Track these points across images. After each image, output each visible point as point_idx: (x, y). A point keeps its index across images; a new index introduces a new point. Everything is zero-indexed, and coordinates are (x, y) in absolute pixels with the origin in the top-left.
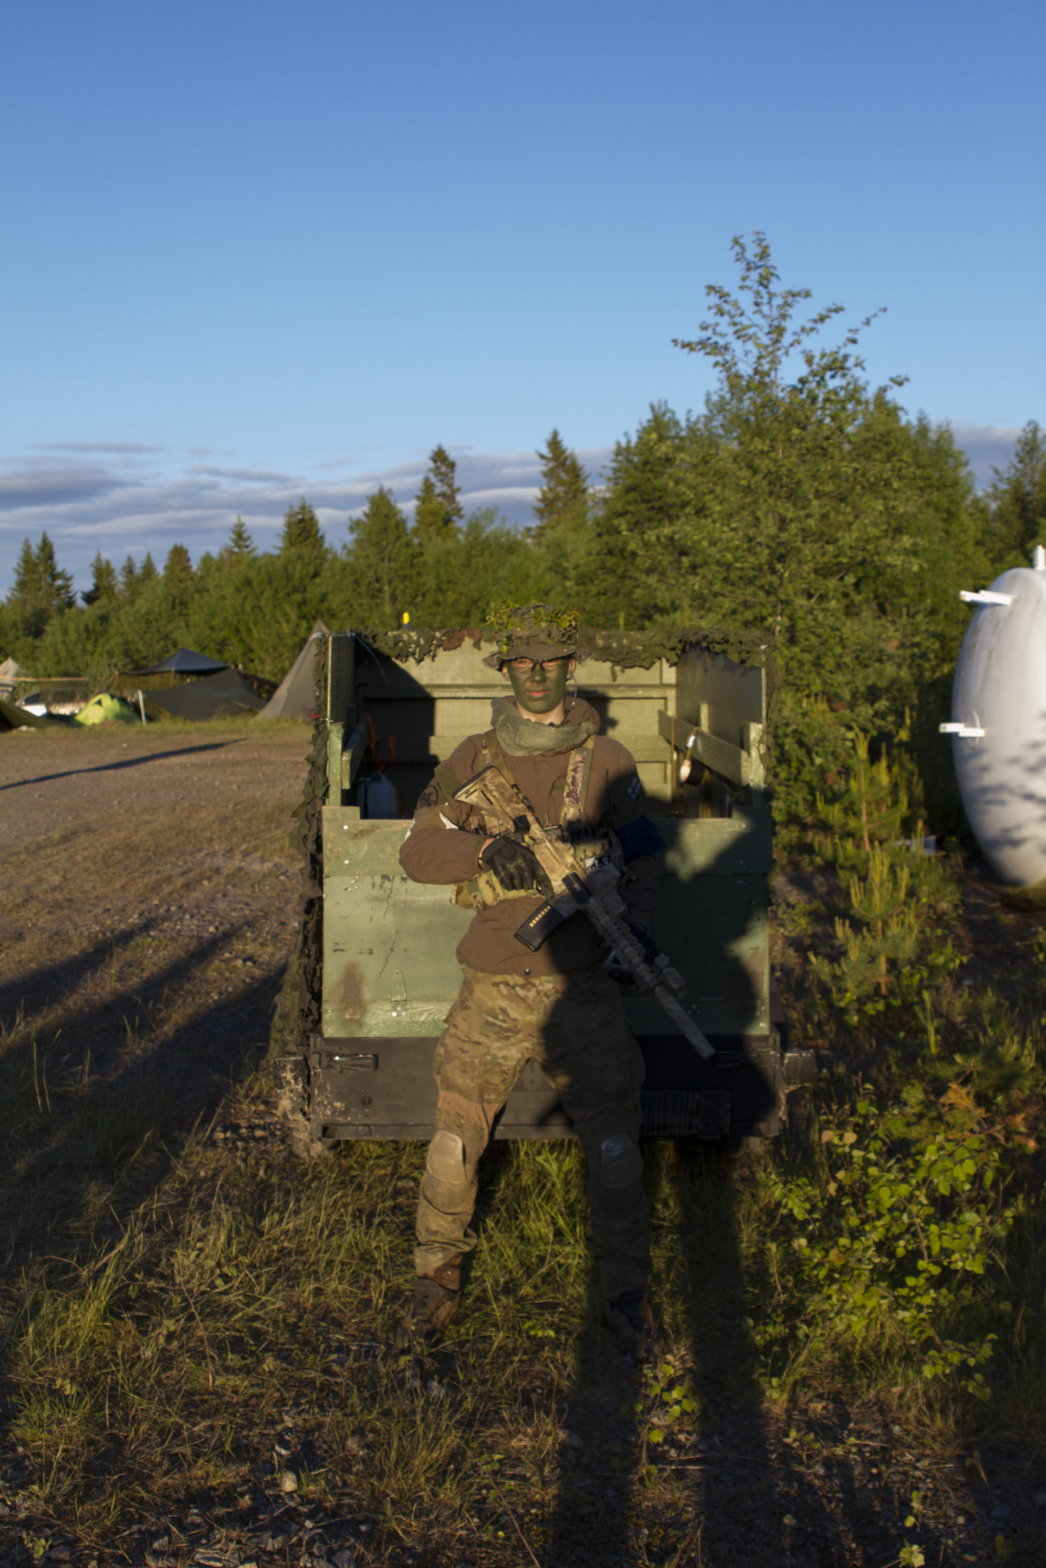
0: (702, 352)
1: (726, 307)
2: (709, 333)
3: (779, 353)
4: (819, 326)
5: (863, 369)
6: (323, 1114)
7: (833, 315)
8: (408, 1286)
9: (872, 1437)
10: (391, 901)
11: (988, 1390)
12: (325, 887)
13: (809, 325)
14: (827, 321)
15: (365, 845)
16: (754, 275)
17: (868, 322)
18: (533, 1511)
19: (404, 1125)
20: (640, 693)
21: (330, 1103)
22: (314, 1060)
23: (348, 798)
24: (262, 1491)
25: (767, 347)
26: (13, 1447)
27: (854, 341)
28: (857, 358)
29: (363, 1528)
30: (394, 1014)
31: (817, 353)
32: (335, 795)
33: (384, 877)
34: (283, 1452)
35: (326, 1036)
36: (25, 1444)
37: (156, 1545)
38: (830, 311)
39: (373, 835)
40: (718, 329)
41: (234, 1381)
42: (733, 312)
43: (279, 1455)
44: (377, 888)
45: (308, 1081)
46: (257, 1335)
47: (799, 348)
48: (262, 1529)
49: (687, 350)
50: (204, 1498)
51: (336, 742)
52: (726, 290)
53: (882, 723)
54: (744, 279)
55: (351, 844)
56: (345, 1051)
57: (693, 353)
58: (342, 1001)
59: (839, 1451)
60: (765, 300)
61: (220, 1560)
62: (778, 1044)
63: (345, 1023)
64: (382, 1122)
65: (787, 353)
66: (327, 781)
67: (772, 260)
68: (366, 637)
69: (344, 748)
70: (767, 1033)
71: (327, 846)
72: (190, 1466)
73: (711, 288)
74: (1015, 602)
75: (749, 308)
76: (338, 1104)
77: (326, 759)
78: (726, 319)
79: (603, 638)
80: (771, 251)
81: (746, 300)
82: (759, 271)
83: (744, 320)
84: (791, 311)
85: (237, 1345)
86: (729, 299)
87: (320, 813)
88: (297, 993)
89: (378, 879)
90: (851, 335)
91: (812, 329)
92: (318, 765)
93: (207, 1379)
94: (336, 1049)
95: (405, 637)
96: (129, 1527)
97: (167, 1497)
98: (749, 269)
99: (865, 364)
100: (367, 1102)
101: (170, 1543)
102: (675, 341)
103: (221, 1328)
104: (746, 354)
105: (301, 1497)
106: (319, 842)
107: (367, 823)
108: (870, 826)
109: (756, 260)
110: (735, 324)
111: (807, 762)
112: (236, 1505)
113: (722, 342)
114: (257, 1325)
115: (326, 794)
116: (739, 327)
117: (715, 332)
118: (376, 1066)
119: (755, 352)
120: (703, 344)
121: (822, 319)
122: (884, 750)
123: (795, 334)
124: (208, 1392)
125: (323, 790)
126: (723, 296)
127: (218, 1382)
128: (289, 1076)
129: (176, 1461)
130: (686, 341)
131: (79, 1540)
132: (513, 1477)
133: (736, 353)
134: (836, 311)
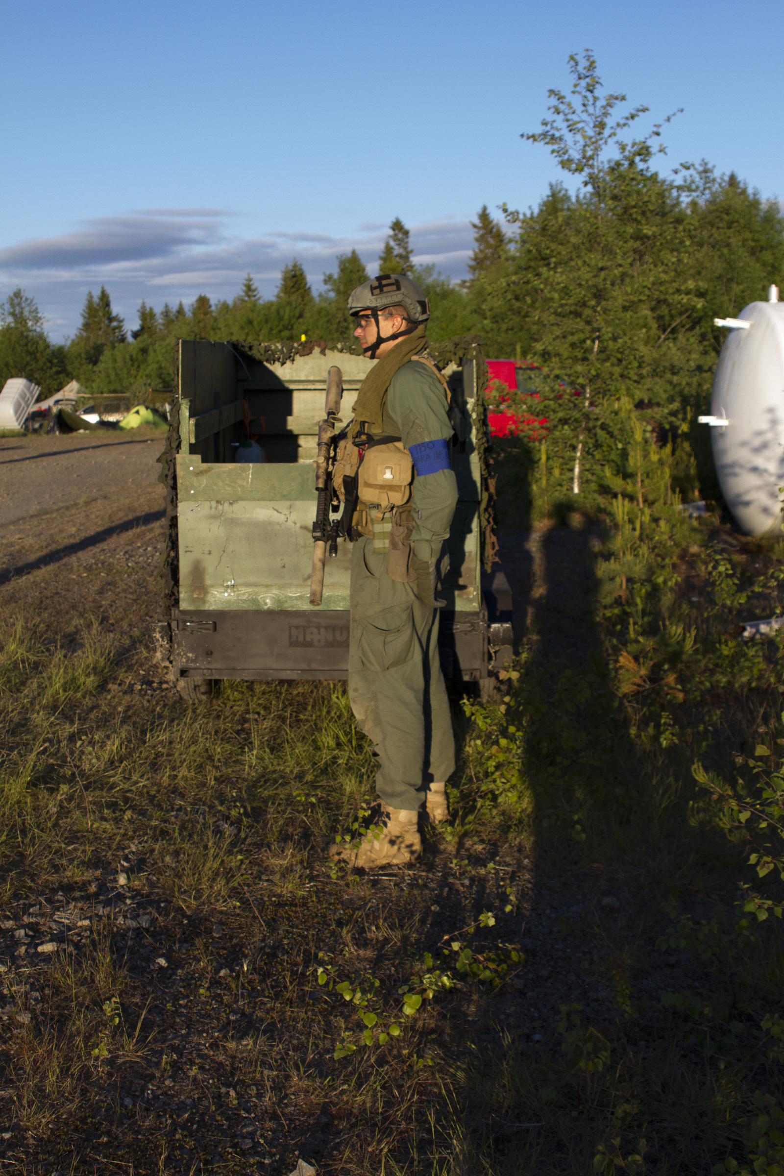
0: (542, 142)
1: (562, 107)
2: (548, 128)
3: (601, 142)
4: (630, 122)
5: (666, 153)
6: (181, 662)
7: (640, 114)
8: (234, 775)
9: (508, 865)
10: (223, 519)
11: (584, 836)
12: (179, 509)
13: (622, 122)
14: (636, 119)
15: (204, 481)
16: (583, 83)
17: (668, 120)
18: (273, 899)
19: (234, 669)
21: (185, 654)
22: (174, 625)
23: (193, 449)
24: (105, 884)
25: (590, 138)
27: (658, 134)
28: (661, 145)
29: (162, 905)
30: (226, 594)
31: (628, 141)
32: (185, 447)
33: (218, 502)
34: (125, 864)
35: (182, 609)
37: (31, 910)
38: (638, 110)
39: (209, 474)
40: (555, 125)
41: (107, 826)
42: (567, 111)
43: (123, 866)
44: (213, 510)
45: (171, 640)
46: (126, 800)
47: (614, 139)
48: (99, 902)
49: (531, 140)
50: (68, 888)
51: (185, 412)
52: (563, 94)
53: (673, 419)
54: (576, 86)
55: (195, 479)
56: (194, 619)
57: (536, 143)
58: (191, 586)
59: (483, 871)
60: (591, 102)
61: (68, 919)
62: (486, 618)
63: (194, 601)
64: (219, 667)
65: (606, 143)
66: (180, 437)
67: (597, 72)
68: (243, 346)
69: (191, 416)
70: (478, 610)
71: (180, 481)
72: (65, 870)
73: (552, 92)
74: (752, 326)
75: (579, 108)
76: (190, 655)
77: (179, 423)
78: (561, 116)
80: (597, 64)
81: (576, 102)
82: (588, 80)
83: (575, 118)
84: (611, 110)
85: (113, 806)
86: (564, 100)
87: (175, 459)
88: (164, 581)
89: (214, 504)
90: (655, 129)
91: (625, 125)
92: (175, 428)
93: (87, 824)
94: (188, 618)
95: (273, 347)
96: (18, 901)
97: (46, 887)
98: (580, 78)
99: (667, 150)
100: (209, 653)
101: (40, 909)
102: (522, 136)
103: (105, 797)
104: (576, 143)
105: (129, 888)
106: (175, 478)
107: (205, 466)
108: (643, 490)
109: (584, 72)
110: (568, 120)
111: (614, 447)
112: (86, 891)
113: (557, 134)
114: (128, 794)
115: (179, 446)
116: (571, 122)
117: (552, 128)
118: (215, 629)
119: (582, 142)
120: (545, 135)
121: (633, 117)
122: (670, 438)
123: (612, 128)
124: (88, 831)
125: (177, 443)
126: (561, 98)
127: (94, 826)
128: (158, 636)
129: (56, 868)
130: (530, 134)
132: (268, 881)
133: (568, 143)
134: (643, 111)
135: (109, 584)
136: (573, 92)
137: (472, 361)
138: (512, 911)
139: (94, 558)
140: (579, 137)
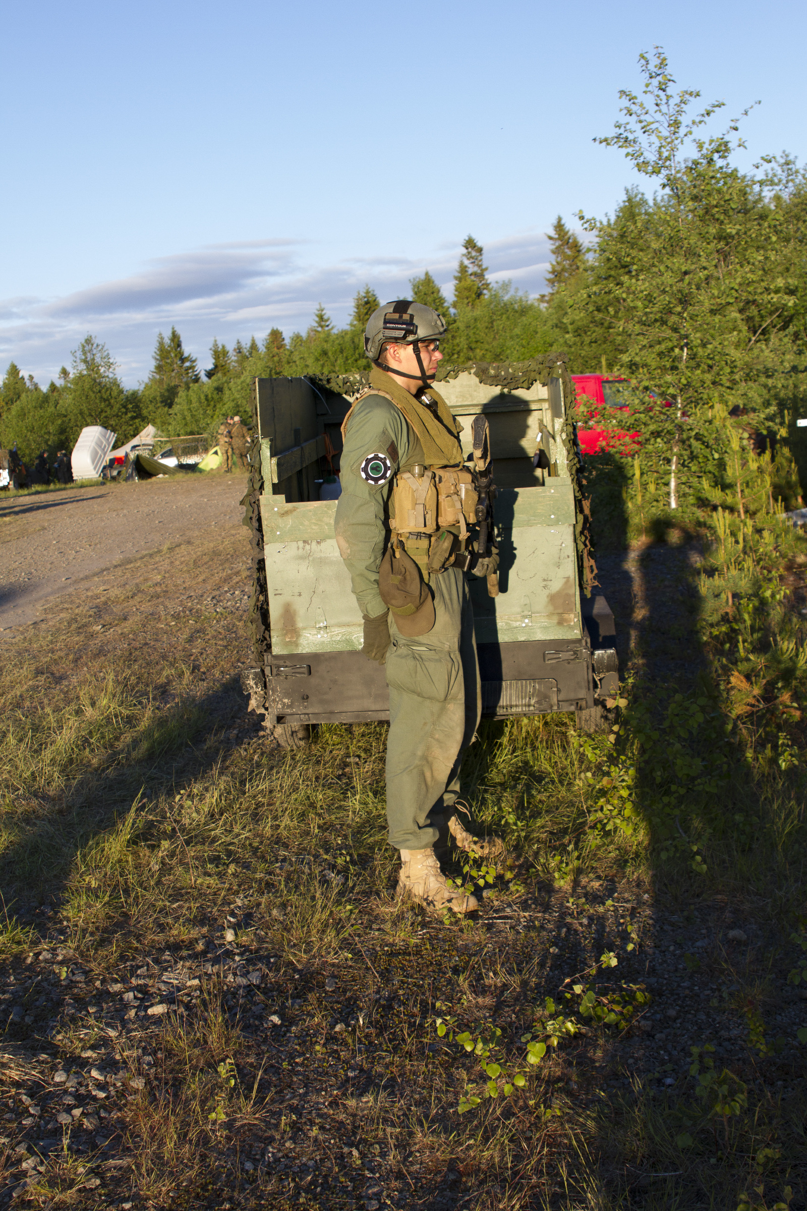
0: (616, 146)
1: (634, 108)
2: (622, 130)
3: (676, 142)
4: (706, 119)
5: (745, 148)
6: (277, 708)
7: (716, 109)
9: (627, 901)
10: (311, 558)
11: (705, 867)
12: (266, 552)
13: (698, 119)
14: (712, 114)
15: (289, 521)
16: (655, 82)
18: (386, 949)
19: (332, 713)
20: (522, 407)
21: (281, 700)
22: (267, 671)
23: (276, 489)
24: (213, 942)
25: (666, 138)
26: (61, 922)
27: (736, 129)
28: (740, 140)
29: (272, 960)
30: (319, 636)
31: (706, 140)
32: (268, 488)
33: (305, 542)
34: (232, 920)
35: (275, 654)
36: (68, 920)
37: (139, 972)
38: (714, 106)
39: (295, 513)
40: (628, 127)
41: (212, 881)
42: (639, 112)
43: (229, 921)
44: (301, 550)
45: (265, 687)
46: (229, 853)
47: (691, 137)
48: (208, 961)
49: (604, 144)
50: (175, 947)
51: (266, 451)
52: (634, 94)
53: (771, 424)
54: (647, 86)
55: (280, 520)
56: (288, 663)
57: (609, 147)
58: (283, 629)
59: (601, 909)
60: (664, 101)
61: (177, 979)
62: (589, 645)
63: (287, 644)
64: (316, 711)
65: (682, 141)
66: (262, 478)
67: (669, 70)
69: (272, 456)
70: (580, 637)
71: (264, 523)
72: (171, 928)
73: (623, 92)
75: (652, 108)
76: (286, 701)
77: (260, 463)
78: (634, 117)
79: (494, 368)
80: (668, 61)
82: (659, 78)
83: (648, 118)
84: (685, 108)
85: (216, 860)
86: (636, 101)
87: (258, 500)
88: (254, 626)
89: (301, 544)
90: (733, 124)
91: (700, 122)
92: (255, 468)
93: (191, 880)
94: (281, 663)
96: (125, 963)
97: (153, 947)
99: (746, 144)
100: (305, 698)
101: (148, 970)
102: (595, 140)
103: (207, 851)
104: (650, 145)
105: (237, 944)
106: (259, 520)
107: (291, 505)
108: (744, 501)
109: (655, 70)
110: (641, 122)
112: (194, 949)
113: (631, 137)
114: (230, 847)
115: (262, 487)
116: (644, 124)
117: (625, 130)
118: (310, 673)
119: (658, 144)
120: (618, 138)
121: (708, 114)
122: (768, 445)
123: (687, 126)
124: (191, 888)
125: (259, 484)
126: (632, 99)
127: (198, 882)
128: (252, 682)
129: (162, 927)
130: (603, 137)
131: (92, 970)
132: (379, 930)
133: (642, 145)
134: (719, 106)
135: (198, 632)
136: (645, 92)
137: (557, 379)
138: (634, 949)
139: (181, 606)
140: (653, 138)
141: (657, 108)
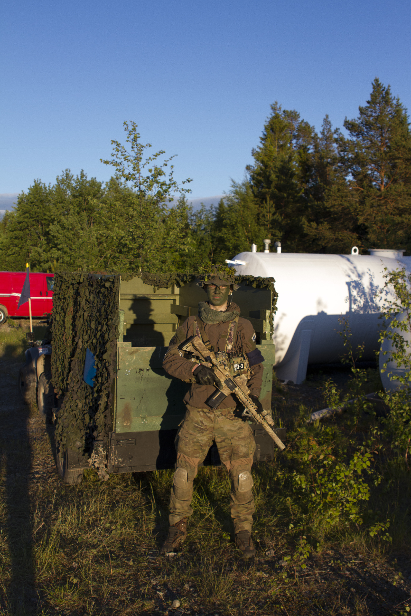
0: (111, 165)
3: (140, 167)
4: (156, 158)
6: (113, 464)
10: (142, 379)
12: (118, 374)
13: (152, 157)
14: (159, 156)
15: (135, 357)
16: (131, 137)
17: (171, 158)
19: (145, 466)
20: (166, 297)
21: (117, 459)
23: (126, 339)
25: (135, 164)
26: (53, 608)
27: (166, 165)
30: (143, 422)
32: (121, 338)
34: (161, 593)
35: (117, 432)
36: (57, 606)
39: (137, 353)
41: (119, 570)
42: (122, 151)
44: (138, 374)
45: (108, 451)
49: (106, 163)
51: (122, 317)
52: (119, 142)
54: (128, 138)
55: (129, 357)
57: (108, 165)
58: (123, 418)
60: (135, 146)
63: (124, 427)
64: (136, 465)
66: (119, 332)
71: (120, 357)
73: (113, 141)
74: (248, 264)
75: (129, 149)
77: (118, 323)
78: (120, 153)
80: (137, 128)
82: (133, 135)
83: (127, 154)
86: (120, 146)
89: (138, 370)
91: (153, 159)
92: (115, 326)
94: (121, 437)
98: (129, 134)
100: (131, 457)
102: (101, 160)
105: (185, 608)
107: (135, 348)
109: (132, 131)
113: (119, 161)
115: (118, 337)
116: (125, 156)
118: (136, 443)
119: (132, 166)
120: (112, 162)
121: (156, 156)
123: (146, 160)
124: (112, 576)
127: (113, 572)
128: (101, 449)
130: (106, 160)
133: (125, 166)
134: (162, 153)
136: (127, 141)
140: (129, 163)
141: (132, 149)
